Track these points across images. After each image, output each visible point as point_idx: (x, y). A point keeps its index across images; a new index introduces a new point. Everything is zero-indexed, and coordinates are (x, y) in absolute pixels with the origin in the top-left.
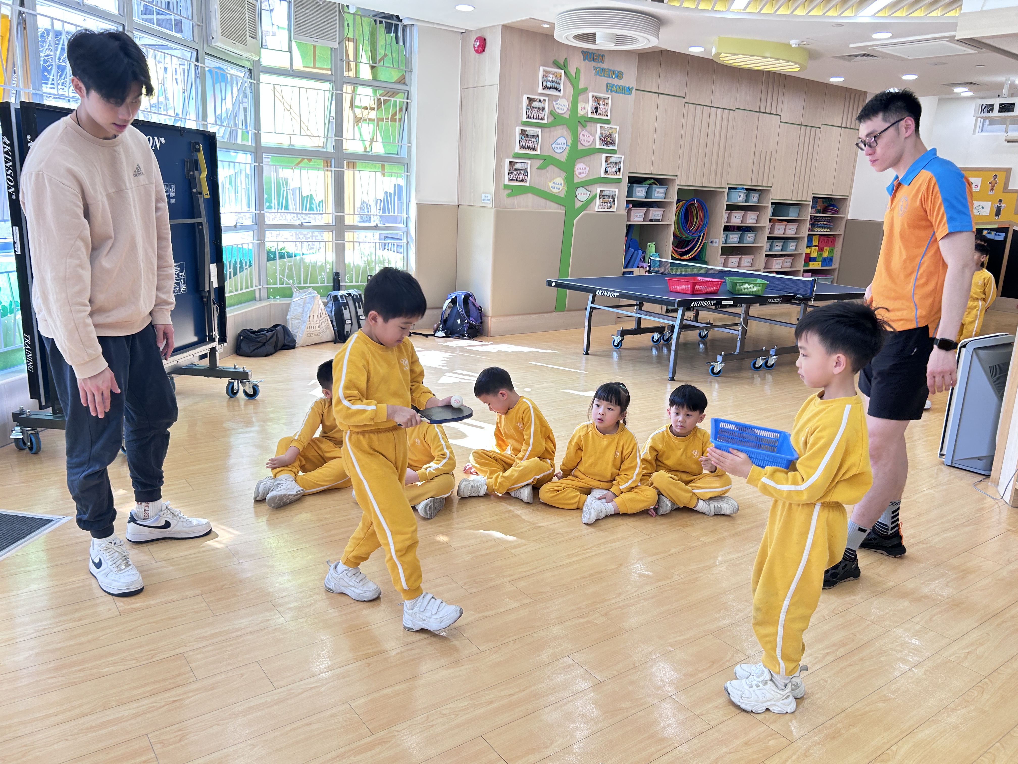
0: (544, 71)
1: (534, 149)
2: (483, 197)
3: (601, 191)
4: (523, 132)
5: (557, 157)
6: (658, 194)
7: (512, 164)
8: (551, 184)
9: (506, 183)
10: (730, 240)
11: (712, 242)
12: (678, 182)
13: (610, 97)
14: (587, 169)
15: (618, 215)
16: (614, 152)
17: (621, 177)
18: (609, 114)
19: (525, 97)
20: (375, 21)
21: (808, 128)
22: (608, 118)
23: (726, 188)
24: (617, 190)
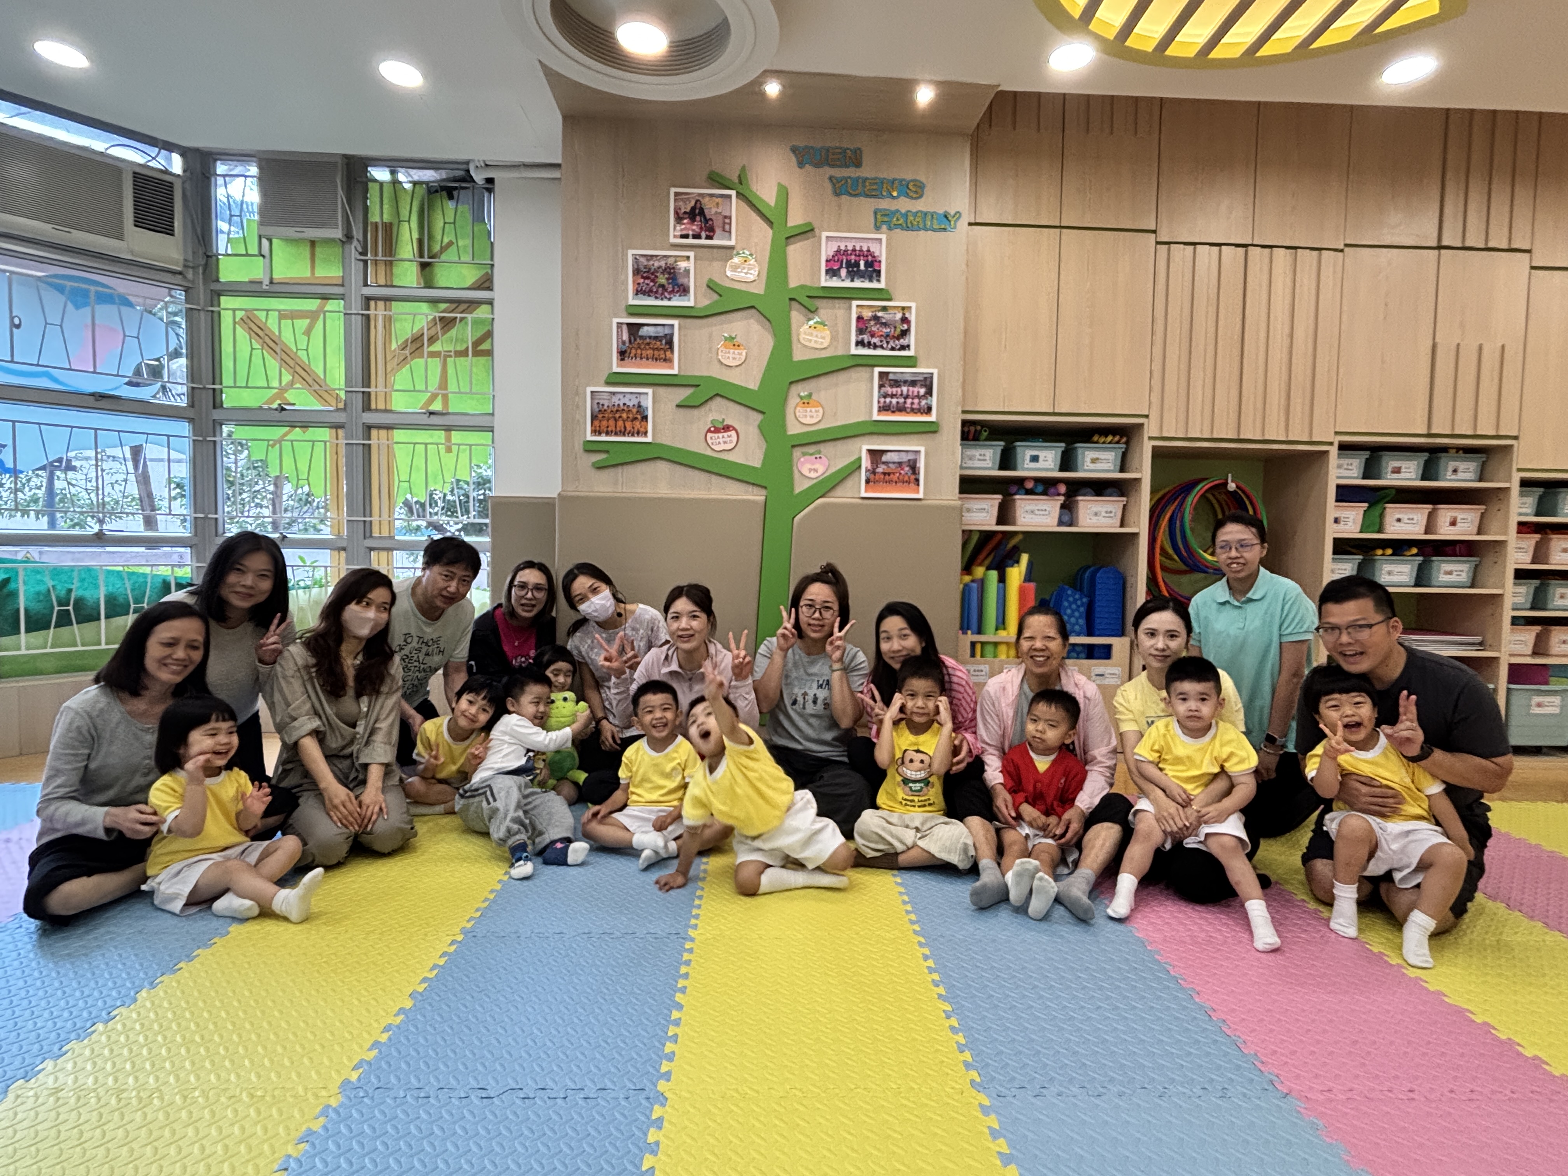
0: (678, 196)
1: (664, 365)
3: (874, 453)
4: (631, 329)
7: (600, 396)
9: (589, 437)
12: (1153, 431)
13: (884, 238)
15: (935, 507)
16: (911, 362)
17: (936, 418)
19: (631, 254)
23: (1331, 444)
24: (922, 449)
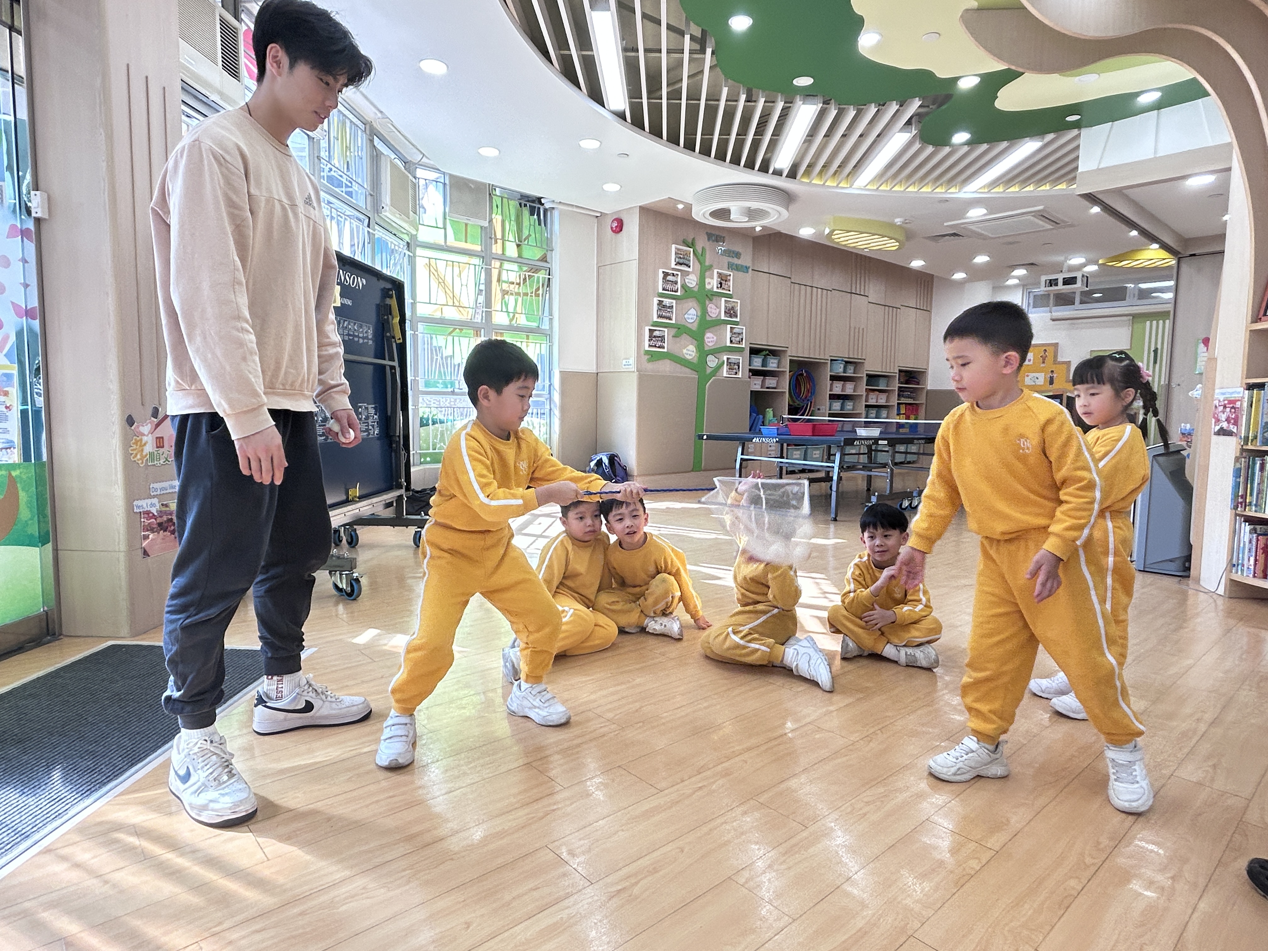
0: (676, 248)
1: (670, 319)
2: (624, 362)
3: (728, 359)
4: (660, 302)
5: (690, 326)
6: (772, 364)
7: (651, 331)
8: (685, 351)
9: (647, 348)
10: (834, 408)
11: (819, 409)
12: (789, 353)
13: (732, 274)
14: (715, 338)
15: (742, 381)
16: (737, 323)
17: (743, 346)
18: (731, 289)
19: (661, 271)
20: (520, 204)
21: (891, 308)
22: (731, 293)
23: (828, 360)
24: (740, 358)
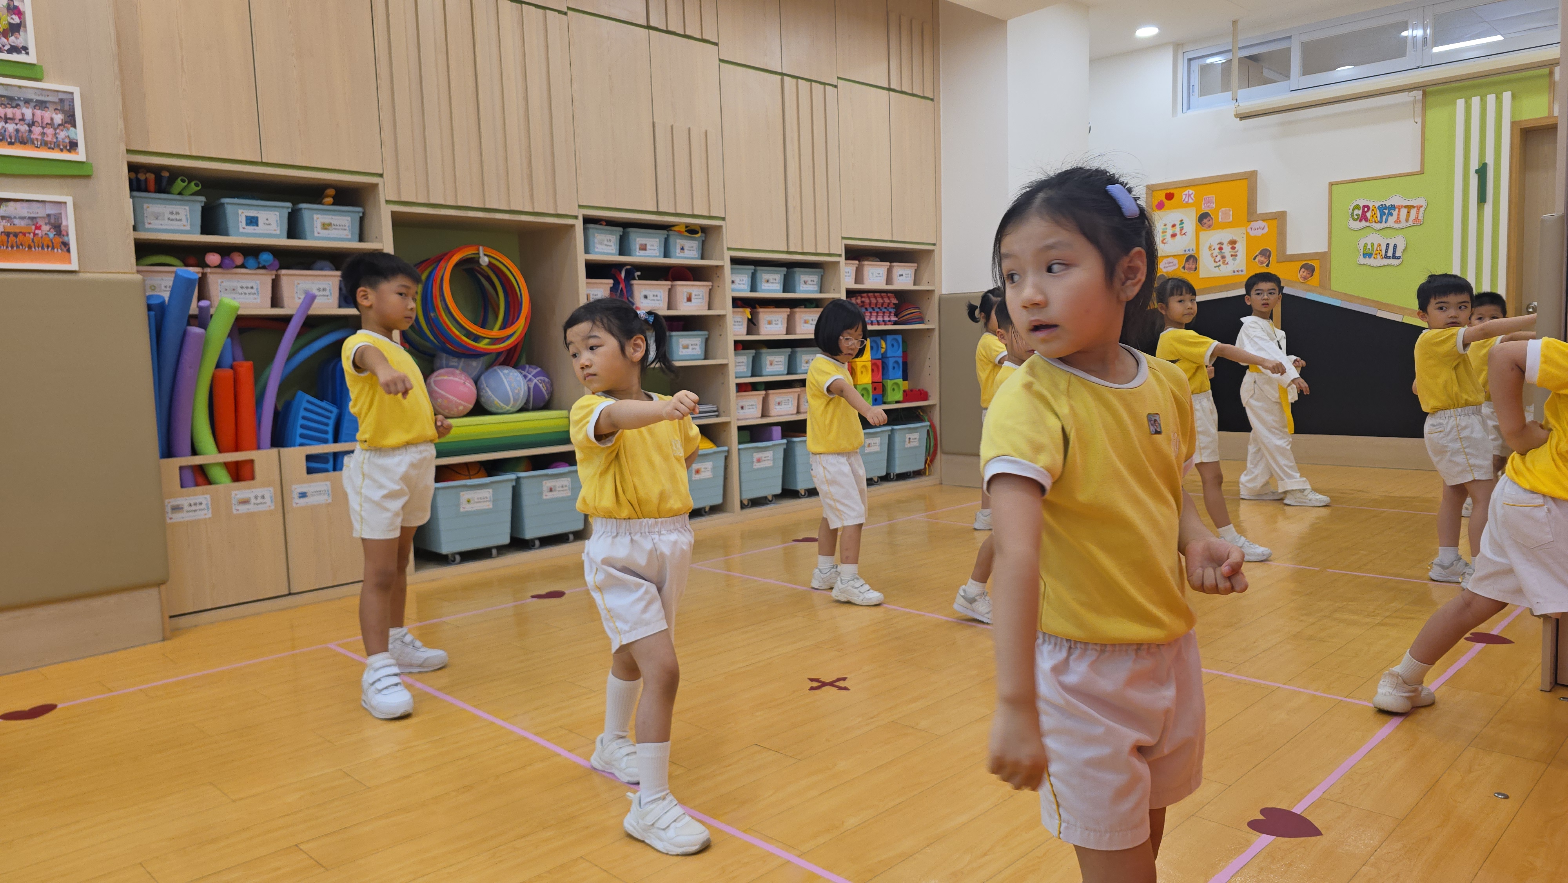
12: (387, 191)
21: (801, 84)
23: (576, 217)
24: (69, 200)
